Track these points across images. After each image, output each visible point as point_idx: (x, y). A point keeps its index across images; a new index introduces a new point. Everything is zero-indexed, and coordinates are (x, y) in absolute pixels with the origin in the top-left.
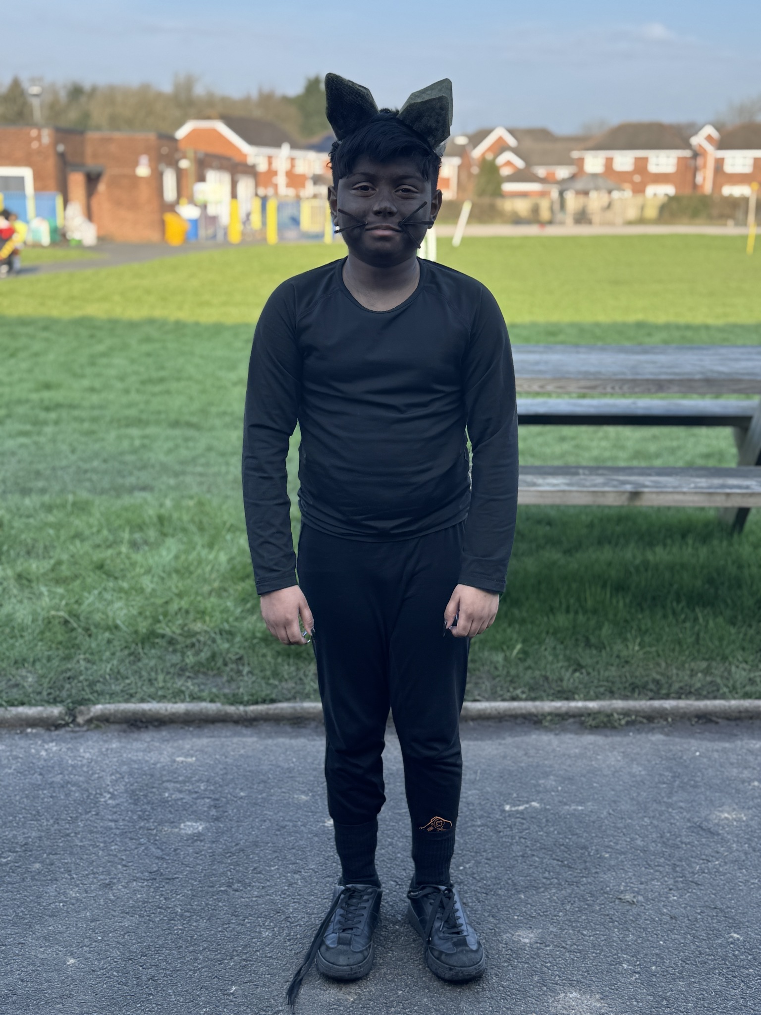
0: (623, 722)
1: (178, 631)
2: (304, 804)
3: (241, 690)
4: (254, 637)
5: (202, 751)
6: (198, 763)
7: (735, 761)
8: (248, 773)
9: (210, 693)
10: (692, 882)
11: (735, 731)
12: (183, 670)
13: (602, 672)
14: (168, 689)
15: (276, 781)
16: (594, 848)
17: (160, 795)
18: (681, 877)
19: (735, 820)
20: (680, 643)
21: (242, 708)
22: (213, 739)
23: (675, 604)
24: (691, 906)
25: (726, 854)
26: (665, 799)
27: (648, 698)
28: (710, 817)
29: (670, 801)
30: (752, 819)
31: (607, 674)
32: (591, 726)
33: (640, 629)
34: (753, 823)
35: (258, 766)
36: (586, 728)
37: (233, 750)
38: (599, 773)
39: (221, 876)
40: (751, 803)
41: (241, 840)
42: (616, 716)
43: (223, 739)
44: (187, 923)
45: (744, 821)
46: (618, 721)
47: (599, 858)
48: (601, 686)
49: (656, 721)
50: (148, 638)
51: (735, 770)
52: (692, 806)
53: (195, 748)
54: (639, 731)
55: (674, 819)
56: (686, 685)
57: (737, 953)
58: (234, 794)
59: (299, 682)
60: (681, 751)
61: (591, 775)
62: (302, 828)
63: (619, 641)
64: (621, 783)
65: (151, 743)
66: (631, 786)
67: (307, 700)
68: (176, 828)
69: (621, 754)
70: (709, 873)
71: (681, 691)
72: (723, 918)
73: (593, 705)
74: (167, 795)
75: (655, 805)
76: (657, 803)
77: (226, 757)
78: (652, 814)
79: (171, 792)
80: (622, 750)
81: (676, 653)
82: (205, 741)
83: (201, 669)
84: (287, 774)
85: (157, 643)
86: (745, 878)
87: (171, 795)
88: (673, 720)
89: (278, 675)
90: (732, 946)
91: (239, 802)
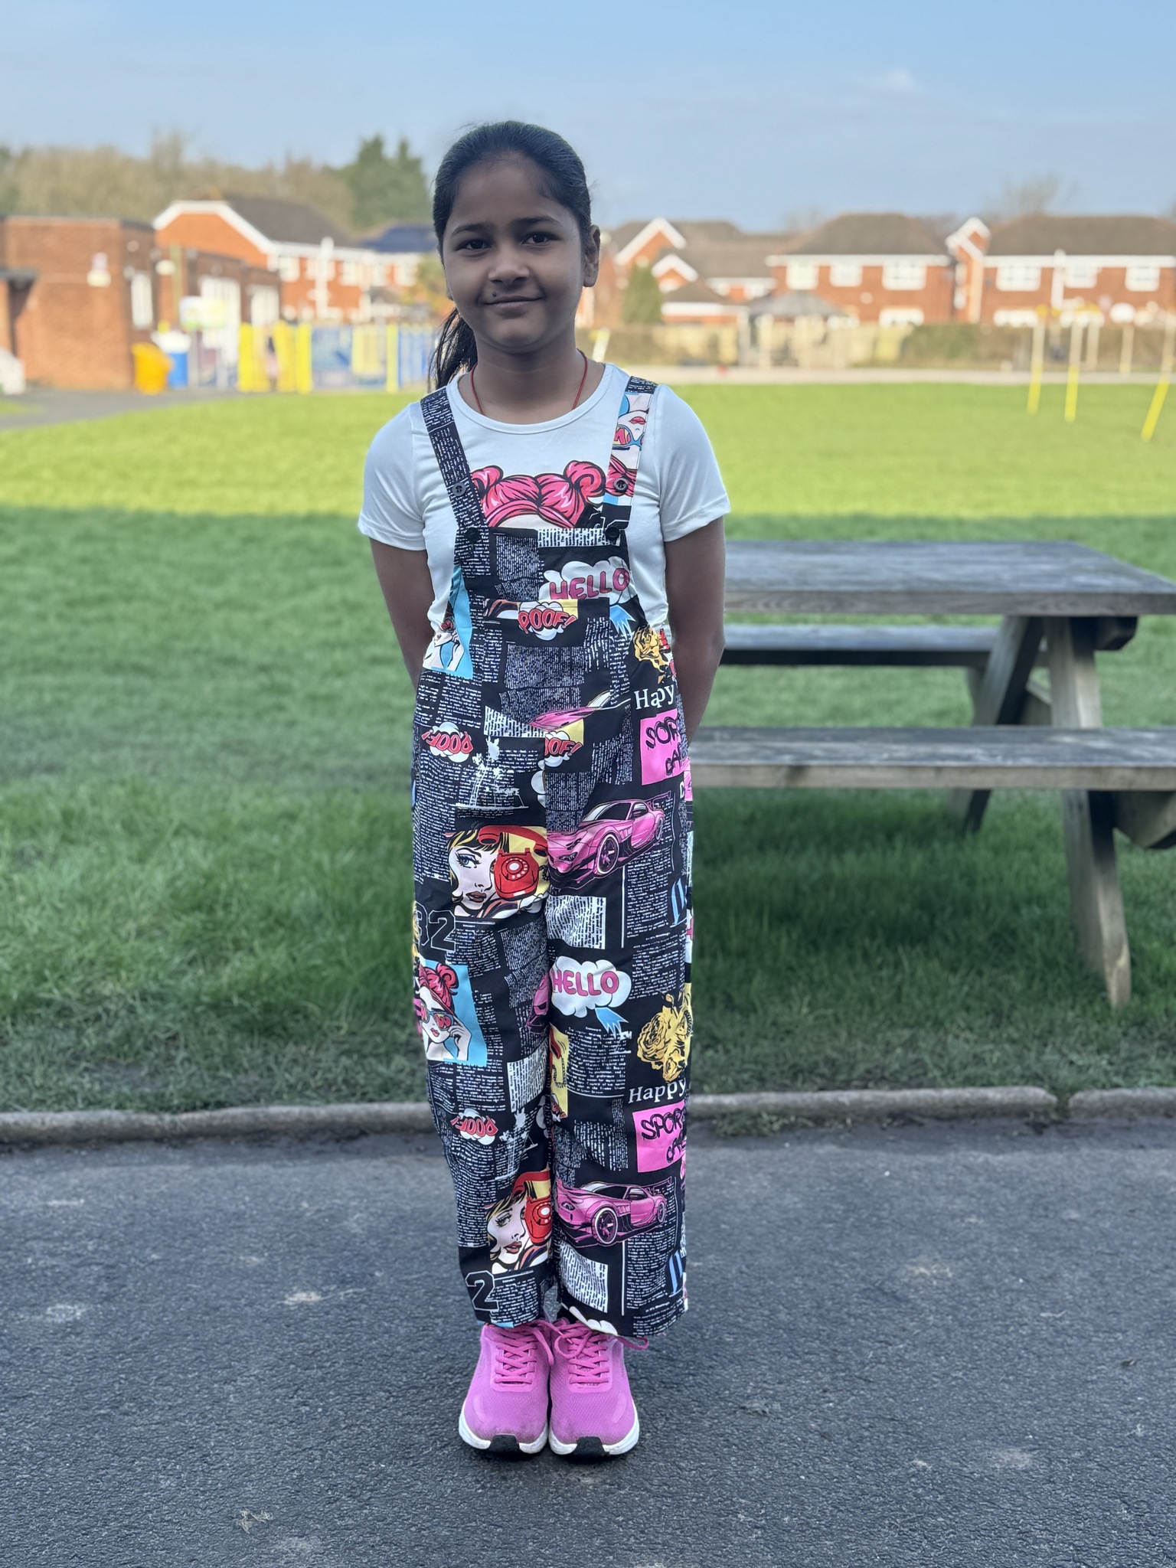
0: (776, 1127)
1: (75, 994)
2: (255, 1271)
3: (171, 1088)
4: (198, 1002)
5: (97, 1188)
6: (88, 1208)
7: (943, 1184)
8: (169, 1223)
9: (119, 1094)
10: (860, 1378)
11: (948, 1137)
12: (77, 1058)
13: (748, 1048)
14: (50, 1089)
15: (213, 1234)
16: (711, 1327)
17: (19, 1261)
18: (843, 1371)
19: (936, 1278)
20: (871, 1002)
21: (167, 1117)
22: (117, 1169)
23: (867, 941)
24: (855, 1417)
25: (916, 1332)
26: (830, 1247)
27: (816, 1087)
28: (898, 1274)
29: (837, 1249)
30: (961, 1276)
31: (757, 1050)
32: (725, 1133)
33: (812, 981)
34: (963, 1282)
35: (187, 1210)
36: (718, 1137)
37: (149, 1186)
38: (732, 1207)
39: (102, 1391)
40: (962, 1250)
41: (143, 1331)
42: (765, 1116)
43: (135, 1169)
44: (39, 1469)
45: (949, 1279)
46: (769, 1125)
47: (717, 1343)
48: (746, 1071)
49: (827, 1124)
50: (24, 1008)
51: (942, 1199)
52: (870, 1257)
53: (86, 1184)
54: (799, 1140)
55: (841, 1278)
56: (877, 1067)
57: (920, 1491)
58: (141, 1257)
59: (266, 1073)
60: (861, 1170)
61: (719, 1211)
62: (247, 1308)
63: (777, 999)
64: (764, 1222)
65: (15, 1177)
66: (779, 1227)
67: (277, 1101)
68: (39, 1314)
69: (770, 1177)
70: (888, 1363)
71: (869, 1076)
72: (904, 1435)
73: (729, 1100)
74: (30, 1260)
75: (813, 1257)
76: (817, 1253)
77: (136, 1198)
78: (807, 1271)
79: (38, 1255)
80: (771, 1170)
81: (865, 1018)
82: (104, 1171)
83: (109, 1056)
84: (233, 1223)
85: (39, 1015)
86: (943, 1370)
87: (37, 1260)
88: (853, 1122)
89: (232, 1063)
90: (913, 1480)
91: (147, 1269)
